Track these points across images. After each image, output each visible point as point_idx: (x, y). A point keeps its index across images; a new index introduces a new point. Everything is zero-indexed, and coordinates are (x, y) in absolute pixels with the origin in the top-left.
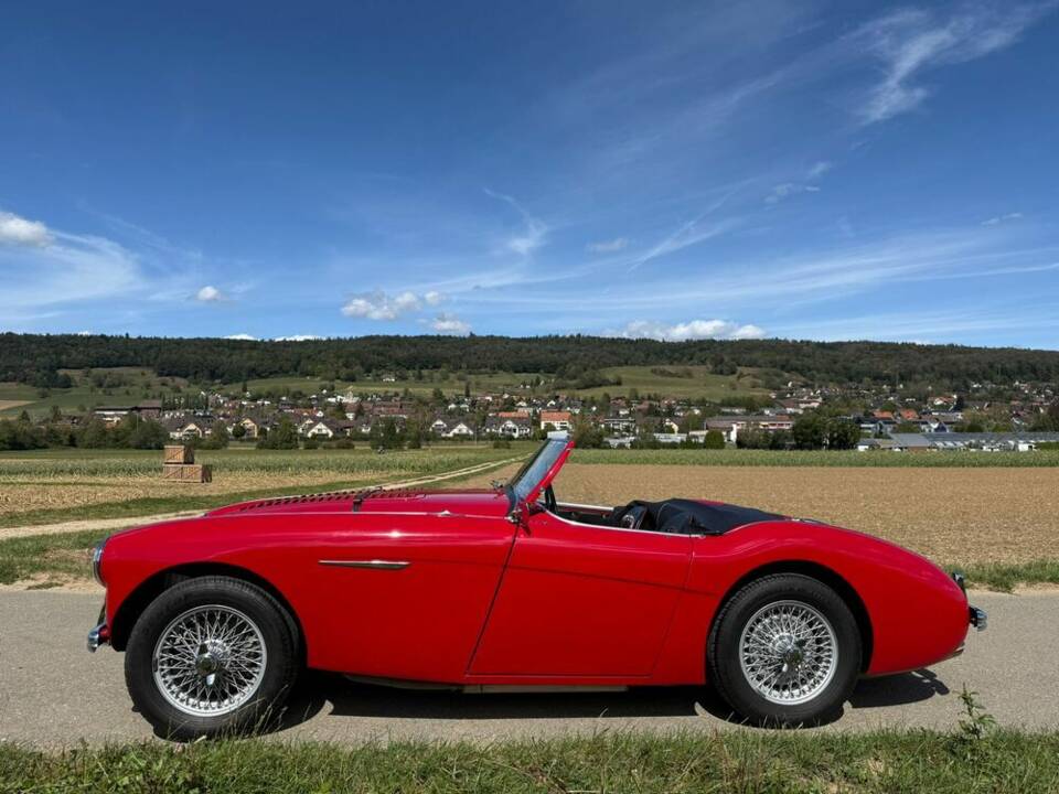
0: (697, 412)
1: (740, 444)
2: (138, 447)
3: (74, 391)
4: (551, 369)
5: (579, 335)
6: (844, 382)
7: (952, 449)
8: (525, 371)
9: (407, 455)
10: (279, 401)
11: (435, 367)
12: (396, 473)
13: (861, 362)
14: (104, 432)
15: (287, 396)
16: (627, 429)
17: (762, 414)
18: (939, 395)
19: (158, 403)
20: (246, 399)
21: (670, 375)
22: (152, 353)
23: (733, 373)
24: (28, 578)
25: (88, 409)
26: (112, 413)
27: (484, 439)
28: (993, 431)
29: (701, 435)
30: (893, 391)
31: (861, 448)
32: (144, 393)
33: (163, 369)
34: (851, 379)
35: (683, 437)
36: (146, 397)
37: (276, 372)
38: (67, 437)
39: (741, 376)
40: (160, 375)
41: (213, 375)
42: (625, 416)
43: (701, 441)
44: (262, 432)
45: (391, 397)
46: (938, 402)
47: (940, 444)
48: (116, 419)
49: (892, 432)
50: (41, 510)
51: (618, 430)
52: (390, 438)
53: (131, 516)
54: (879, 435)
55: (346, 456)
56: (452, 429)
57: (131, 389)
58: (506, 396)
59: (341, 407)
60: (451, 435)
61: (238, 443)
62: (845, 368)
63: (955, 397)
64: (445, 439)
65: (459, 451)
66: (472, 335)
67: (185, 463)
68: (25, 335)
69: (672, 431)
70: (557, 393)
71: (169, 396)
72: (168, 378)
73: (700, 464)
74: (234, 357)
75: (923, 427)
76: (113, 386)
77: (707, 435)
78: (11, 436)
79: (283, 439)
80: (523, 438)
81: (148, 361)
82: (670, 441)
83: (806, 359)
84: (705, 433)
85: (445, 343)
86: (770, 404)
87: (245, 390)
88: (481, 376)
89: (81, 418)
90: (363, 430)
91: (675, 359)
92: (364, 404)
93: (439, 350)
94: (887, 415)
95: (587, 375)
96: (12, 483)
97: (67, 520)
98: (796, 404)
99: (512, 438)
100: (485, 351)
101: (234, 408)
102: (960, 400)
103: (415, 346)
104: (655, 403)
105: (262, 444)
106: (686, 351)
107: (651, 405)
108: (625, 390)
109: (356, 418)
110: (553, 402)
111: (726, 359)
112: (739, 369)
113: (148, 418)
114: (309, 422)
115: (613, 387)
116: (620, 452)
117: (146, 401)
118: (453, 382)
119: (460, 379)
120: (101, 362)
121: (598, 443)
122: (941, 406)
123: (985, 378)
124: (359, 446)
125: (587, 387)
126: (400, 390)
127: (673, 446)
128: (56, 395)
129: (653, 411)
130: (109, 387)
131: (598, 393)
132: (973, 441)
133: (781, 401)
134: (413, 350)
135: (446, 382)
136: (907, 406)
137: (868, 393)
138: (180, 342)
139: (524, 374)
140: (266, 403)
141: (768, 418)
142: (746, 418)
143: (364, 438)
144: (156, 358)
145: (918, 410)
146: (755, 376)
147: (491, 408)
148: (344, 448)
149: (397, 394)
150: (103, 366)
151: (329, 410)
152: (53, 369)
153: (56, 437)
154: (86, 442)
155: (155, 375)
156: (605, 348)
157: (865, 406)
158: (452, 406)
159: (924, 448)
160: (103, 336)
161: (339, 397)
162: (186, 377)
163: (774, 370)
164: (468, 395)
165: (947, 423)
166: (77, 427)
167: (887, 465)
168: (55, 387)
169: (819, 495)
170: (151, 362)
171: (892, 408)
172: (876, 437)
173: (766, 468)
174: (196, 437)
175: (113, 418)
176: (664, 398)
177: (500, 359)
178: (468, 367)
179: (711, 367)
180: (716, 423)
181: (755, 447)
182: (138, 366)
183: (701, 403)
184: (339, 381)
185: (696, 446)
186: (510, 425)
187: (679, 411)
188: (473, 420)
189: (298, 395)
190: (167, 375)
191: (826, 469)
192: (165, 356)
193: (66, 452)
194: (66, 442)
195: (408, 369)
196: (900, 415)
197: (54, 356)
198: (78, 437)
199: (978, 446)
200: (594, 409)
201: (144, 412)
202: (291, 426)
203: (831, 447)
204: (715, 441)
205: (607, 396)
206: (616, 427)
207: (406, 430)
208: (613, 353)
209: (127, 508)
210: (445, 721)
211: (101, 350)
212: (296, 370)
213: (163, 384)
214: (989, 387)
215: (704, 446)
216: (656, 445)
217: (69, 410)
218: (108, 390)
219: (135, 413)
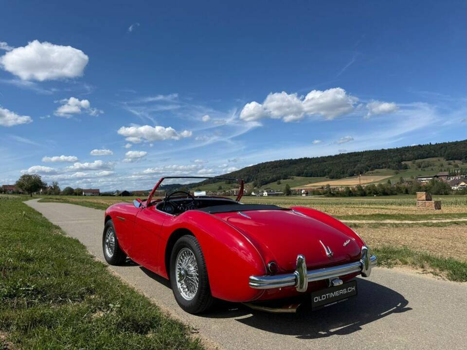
2: (436, 194)
3: (409, 171)
14: (420, 187)
19: (446, 173)
22: (443, 150)
25: (415, 178)
26: (425, 179)
32: (440, 169)
33: (449, 157)
36: (441, 171)
38: (405, 190)
40: (447, 160)
48: (426, 182)
67: (427, 200)
68: (388, 149)
71: (453, 169)
72: (451, 161)
76: (426, 167)
78: (383, 190)
81: (441, 154)
89: (411, 182)
113: (442, 180)
117: (441, 173)
120: (420, 157)
128: (402, 173)
130: (423, 167)
138: (456, 143)
144: (445, 152)
150: (421, 159)
152: (400, 162)
153: (400, 190)
154: (412, 192)
155: (445, 160)
160: (419, 146)
162: (460, 160)
166: (410, 186)
168: (401, 169)
170: (443, 154)
182: (437, 157)
190: (451, 160)
192: (450, 151)
193: (404, 196)
194: (404, 192)
197: (400, 157)
198: (409, 190)
201: (440, 177)
211: (419, 151)
213: (450, 164)
217: (407, 179)
218: (423, 169)
219: (436, 178)
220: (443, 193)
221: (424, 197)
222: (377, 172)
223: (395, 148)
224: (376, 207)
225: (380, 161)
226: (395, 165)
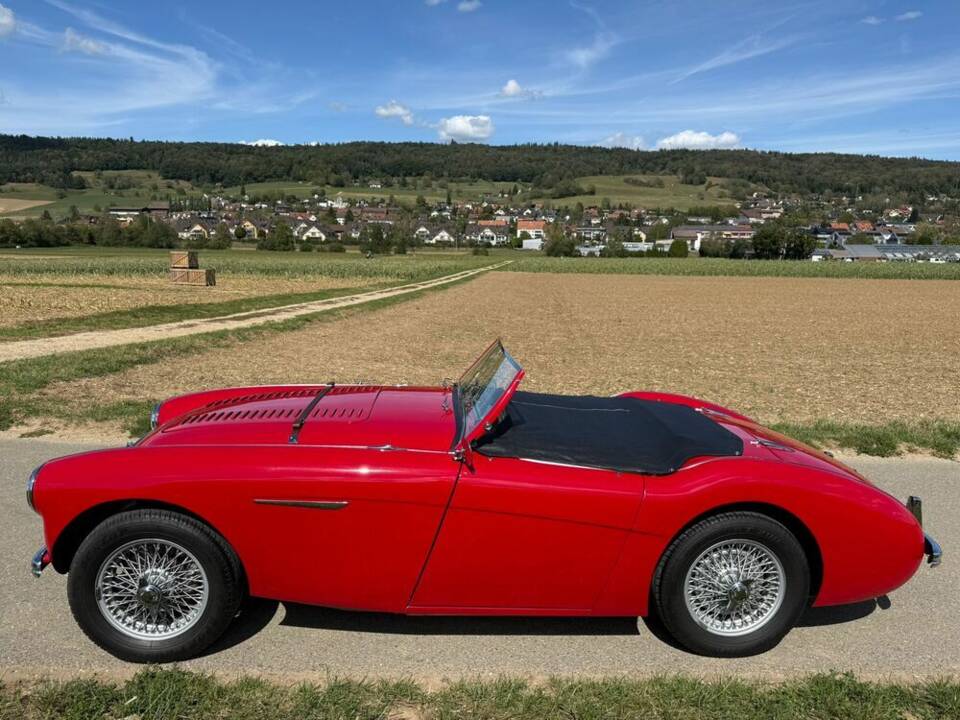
0: (665, 221)
1: (703, 253)
2: (151, 246)
3: (89, 193)
4: (528, 178)
5: (556, 144)
6: (806, 194)
7: (900, 260)
8: (504, 179)
9: (392, 262)
10: (275, 204)
11: (418, 175)
12: (382, 280)
13: (826, 174)
14: (120, 232)
15: (282, 199)
16: (598, 238)
17: (726, 223)
18: (895, 207)
19: (165, 205)
20: (244, 202)
21: (641, 184)
22: (157, 156)
23: (702, 183)
24: (22, 423)
25: (103, 209)
26: (125, 213)
27: (464, 246)
28: (943, 243)
29: (666, 244)
30: (852, 203)
31: (815, 258)
32: (152, 194)
33: (168, 172)
34: (813, 192)
35: (650, 246)
36: (154, 198)
37: (271, 177)
38: (87, 236)
39: (710, 185)
40: (166, 178)
41: (214, 179)
42: (597, 225)
43: (667, 249)
44: (261, 234)
45: (378, 204)
46: (894, 214)
47: (890, 256)
48: (129, 219)
49: (846, 243)
50: (58, 319)
51: (589, 239)
52: (378, 243)
53: (138, 326)
54: (833, 246)
55: (337, 261)
56: (435, 236)
57: (140, 191)
58: (485, 205)
59: (332, 212)
60: (433, 241)
61: (240, 244)
62: (808, 179)
63: (910, 209)
64: (429, 245)
65: (441, 257)
66: (453, 142)
67: (190, 268)
68: (38, 137)
69: (640, 240)
70: (534, 202)
71: (175, 197)
72: (173, 181)
73: (664, 274)
74: (231, 161)
75: (876, 238)
76: (124, 187)
77: (673, 244)
78: (36, 233)
79: (280, 242)
80: (500, 245)
81: (153, 165)
82: (637, 249)
83: (772, 170)
84: (670, 241)
85: (427, 150)
86: (734, 214)
87: (243, 193)
88: (461, 184)
89: (97, 218)
90: (353, 235)
91: (648, 169)
92: (353, 211)
93: (422, 158)
94: (843, 226)
95: (561, 185)
96: (37, 285)
97: (80, 331)
98: (759, 214)
99: (489, 245)
100: (466, 160)
101: (234, 210)
102: (914, 213)
103: (399, 152)
104: (626, 213)
105: (262, 244)
106: (659, 161)
107: (621, 214)
108: (598, 200)
109: (345, 223)
110: (529, 211)
111: (697, 168)
112: (709, 179)
113: (159, 219)
114: (304, 225)
115: (587, 197)
116: (590, 260)
117: (154, 203)
118: (436, 190)
119: (442, 187)
120: (110, 165)
121: (570, 252)
122: (896, 218)
123: (942, 192)
124: (350, 250)
125: (562, 196)
126: (386, 197)
127: (640, 254)
128: (73, 197)
129: (623, 221)
131: (572, 202)
132: (922, 253)
133: (745, 211)
134: (397, 157)
135: (429, 189)
136: (863, 218)
137: (827, 203)
138: (180, 146)
139: (502, 183)
140: (264, 206)
141: (731, 228)
142: (710, 227)
143: (354, 242)
144: (160, 162)
145: (873, 221)
146: (722, 187)
147: (470, 215)
148: (336, 251)
149: (383, 201)
150: (114, 169)
151: (321, 214)
152: (67, 171)
153: (77, 235)
154: (104, 242)
155: (161, 177)
156: (581, 157)
157: (824, 217)
158: (435, 213)
159: (874, 259)
160: (109, 140)
161: (330, 202)
162: (188, 180)
163: (742, 180)
164: (449, 203)
165: (899, 235)
166: (95, 227)
167: (837, 277)
168: (70, 187)
169: (772, 309)
170: (156, 166)
171: (849, 219)
172: (831, 247)
173: (726, 278)
174: (202, 237)
175: (126, 218)
176: (635, 208)
177: (480, 167)
178: (450, 175)
179: (681, 177)
180: (682, 232)
181: (717, 255)
182: (144, 169)
183: (670, 212)
184: (329, 186)
185: (662, 254)
186: (488, 232)
187: (648, 220)
188: (453, 227)
189: (292, 199)
190: (172, 178)
191: (780, 279)
192: (169, 160)
193: (87, 249)
194: (86, 240)
195: (393, 176)
196: (856, 226)
197: (67, 159)
198: (96, 235)
199: (926, 258)
200: (568, 217)
201: (154, 212)
202: (287, 228)
203: (786, 257)
204: (680, 250)
205: (580, 205)
206: (587, 236)
207: (392, 236)
208: (588, 162)
209: (135, 317)
210: (391, 636)
211: (109, 153)
212: (288, 174)
213: (170, 187)
214: (944, 200)
215: (669, 255)
216: (624, 254)
217: (86, 210)
218: (119, 191)
219: (146, 214)
220: (164, 244)
221: (185, 262)
222: (13, 190)
223: (55, 137)
225: (18, 163)
226: (56, 176)
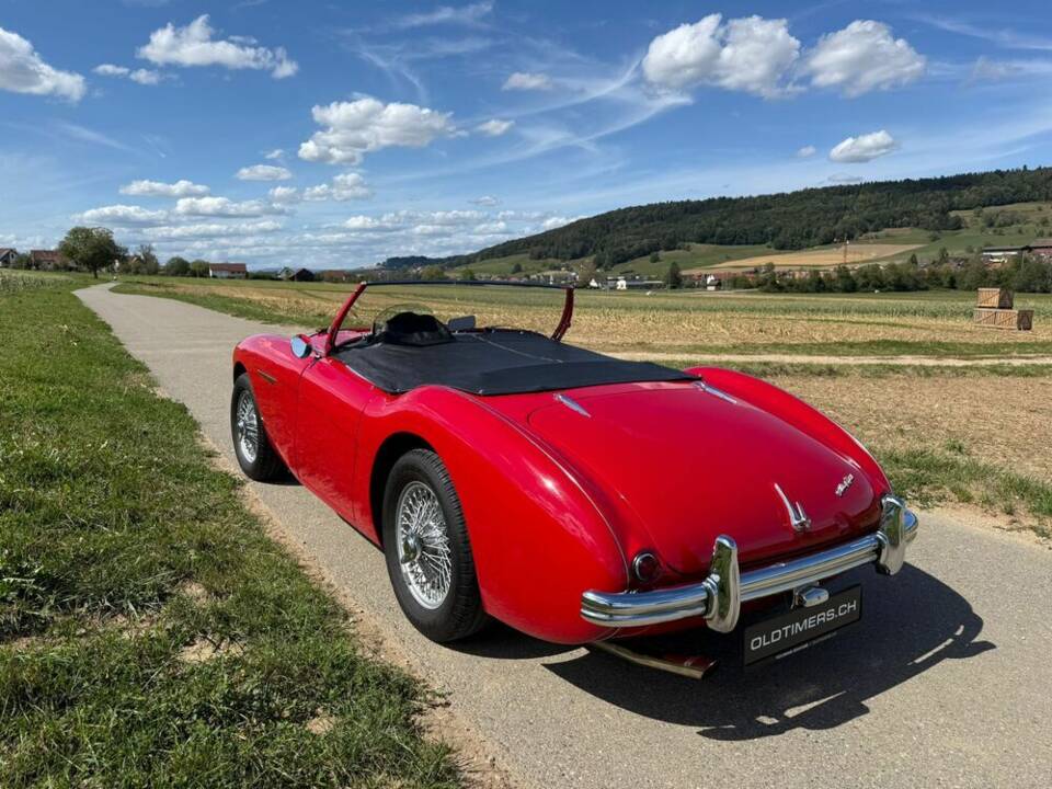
3: (963, 233)
14: (986, 275)
25: (975, 250)
26: (999, 254)
32: (1039, 230)
36: (1041, 234)
38: (948, 279)
48: (1002, 260)
57: (1024, 227)
67: (1000, 307)
68: (921, 180)
76: (1006, 224)
78: (896, 277)
81: (1047, 195)
89: (966, 260)
117: (1040, 239)
120: (994, 199)
128: (947, 238)
130: (1000, 226)
150: (996, 205)
152: (944, 212)
153: (937, 279)
154: (966, 285)
166: (962, 269)
168: (945, 229)
175: (1000, 259)
182: (1035, 200)
193: (944, 294)
194: (946, 284)
197: (946, 199)
198: (958, 279)
201: (1036, 251)
211: (995, 187)
217: (956, 252)
218: (999, 229)
219: (1025, 253)
221: (995, 301)
222: (888, 236)
223: (939, 177)
224: (878, 320)
225: (897, 209)
226: (932, 218)
